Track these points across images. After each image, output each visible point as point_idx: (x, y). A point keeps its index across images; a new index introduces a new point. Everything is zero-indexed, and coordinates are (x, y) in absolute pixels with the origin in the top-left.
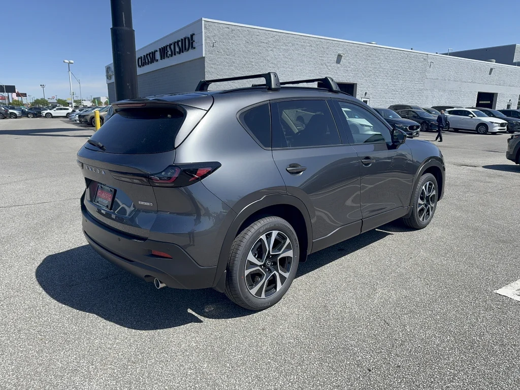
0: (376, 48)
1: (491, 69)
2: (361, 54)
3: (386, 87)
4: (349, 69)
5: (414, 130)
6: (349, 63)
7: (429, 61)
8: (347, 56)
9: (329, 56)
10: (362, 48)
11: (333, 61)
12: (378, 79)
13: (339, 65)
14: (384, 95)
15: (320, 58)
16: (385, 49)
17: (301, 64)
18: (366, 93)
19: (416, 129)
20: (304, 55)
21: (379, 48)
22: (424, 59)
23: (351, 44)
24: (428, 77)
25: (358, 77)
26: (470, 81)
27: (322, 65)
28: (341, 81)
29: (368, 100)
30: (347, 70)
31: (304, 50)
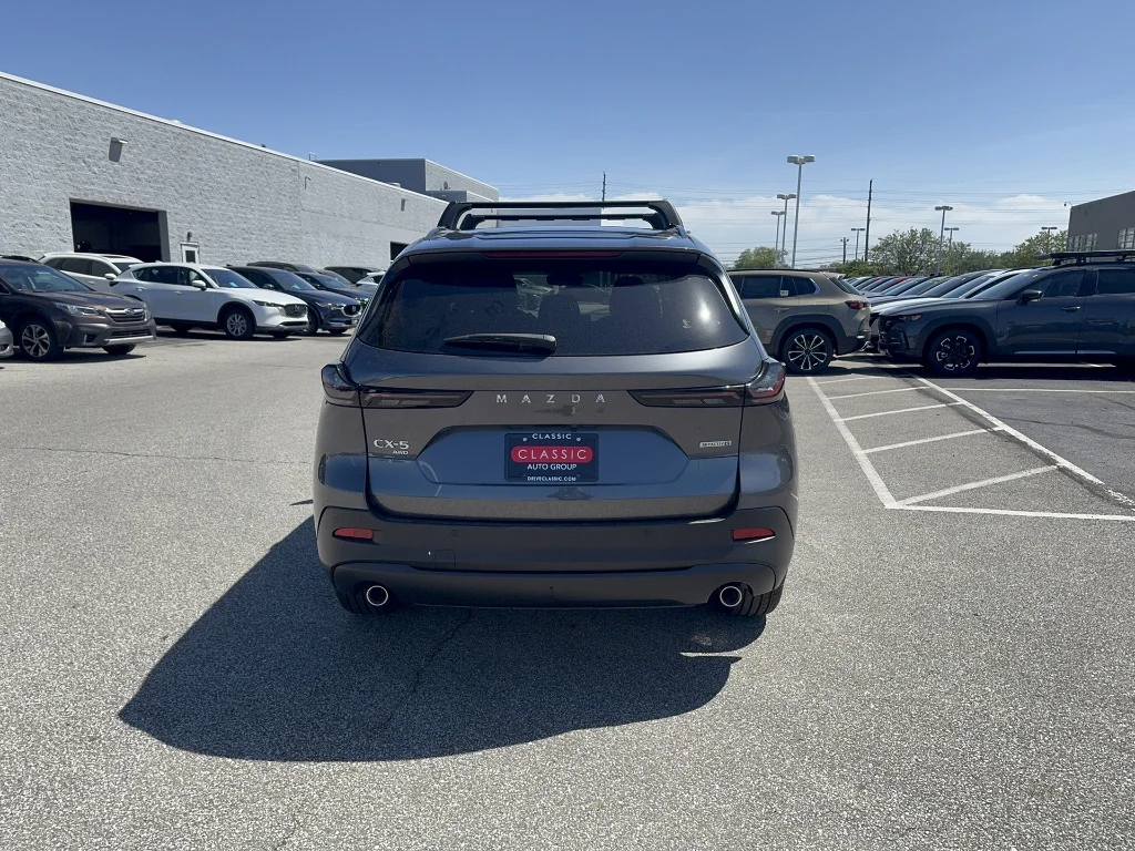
0: (196, 135)
1: (403, 201)
2: (164, 146)
3: (229, 224)
4: (141, 176)
5: (354, 314)
6: (141, 162)
7: (303, 175)
8: (135, 146)
9: (89, 140)
10: (165, 131)
11: (101, 155)
12: (210, 206)
13: (116, 165)
14: (228, 240)
15: (68, 144)
16: (214, 140)
17: (18, 153)
18: (189, 235)
19: (356, 313)
20: (22, 130)
21: (203, 137)
22: (293, 170)
23: (139, 120)
24: (305, 207)
25: (166, 196)
26: (376, 220)
27: (74, 159)
28: (128, 204)
29: (196, 250)
30: (138, 179)
31: (19, 117)
